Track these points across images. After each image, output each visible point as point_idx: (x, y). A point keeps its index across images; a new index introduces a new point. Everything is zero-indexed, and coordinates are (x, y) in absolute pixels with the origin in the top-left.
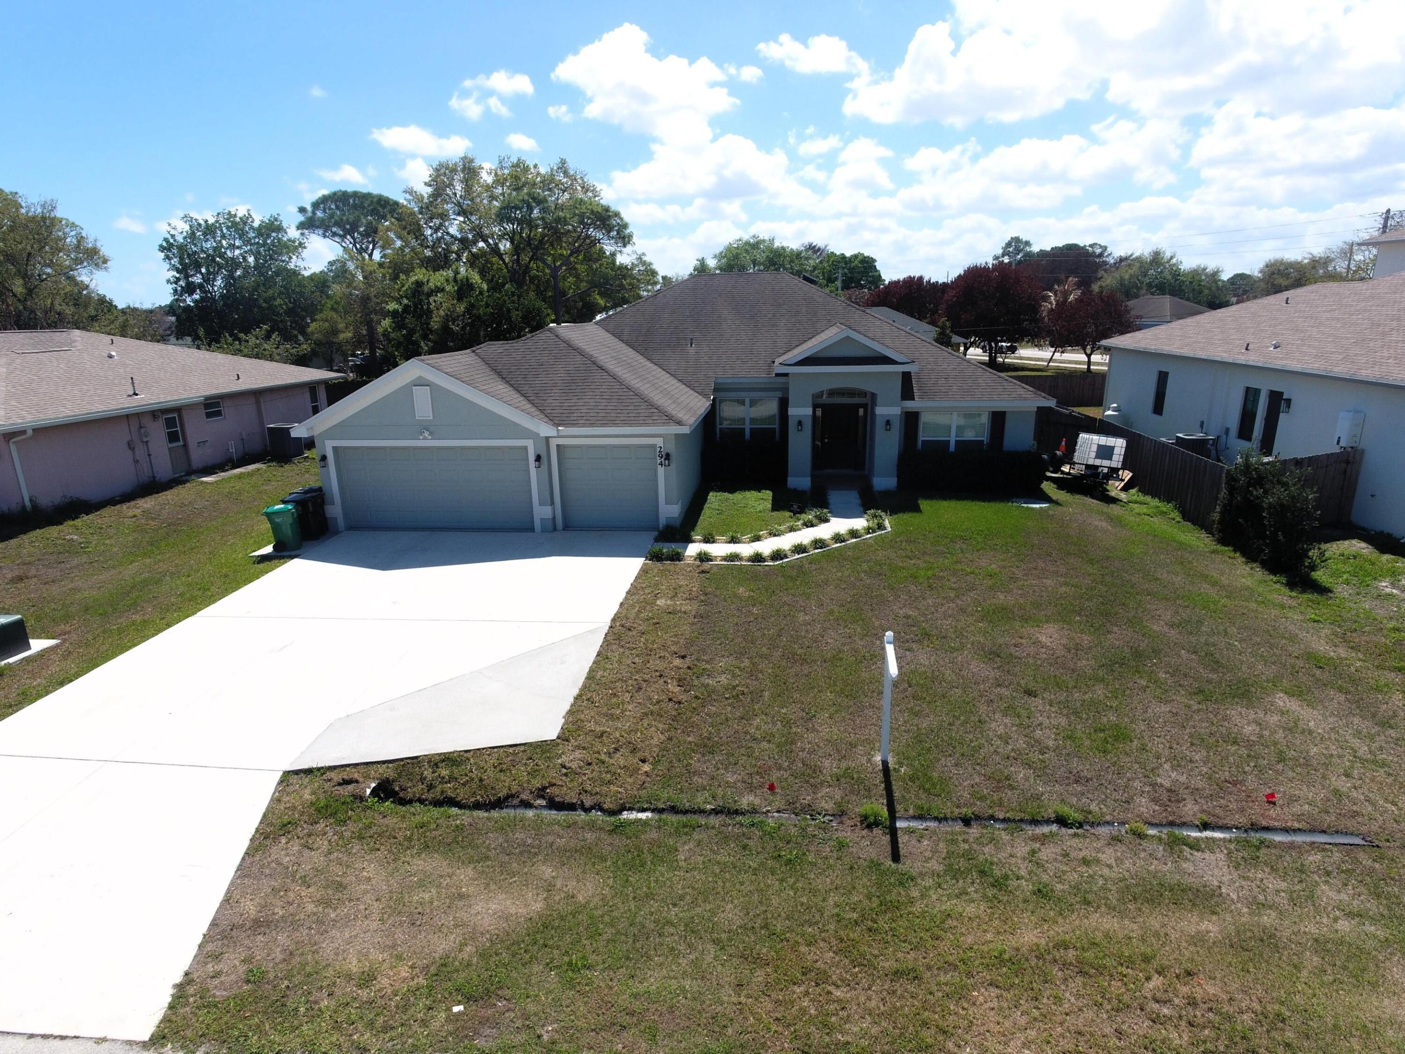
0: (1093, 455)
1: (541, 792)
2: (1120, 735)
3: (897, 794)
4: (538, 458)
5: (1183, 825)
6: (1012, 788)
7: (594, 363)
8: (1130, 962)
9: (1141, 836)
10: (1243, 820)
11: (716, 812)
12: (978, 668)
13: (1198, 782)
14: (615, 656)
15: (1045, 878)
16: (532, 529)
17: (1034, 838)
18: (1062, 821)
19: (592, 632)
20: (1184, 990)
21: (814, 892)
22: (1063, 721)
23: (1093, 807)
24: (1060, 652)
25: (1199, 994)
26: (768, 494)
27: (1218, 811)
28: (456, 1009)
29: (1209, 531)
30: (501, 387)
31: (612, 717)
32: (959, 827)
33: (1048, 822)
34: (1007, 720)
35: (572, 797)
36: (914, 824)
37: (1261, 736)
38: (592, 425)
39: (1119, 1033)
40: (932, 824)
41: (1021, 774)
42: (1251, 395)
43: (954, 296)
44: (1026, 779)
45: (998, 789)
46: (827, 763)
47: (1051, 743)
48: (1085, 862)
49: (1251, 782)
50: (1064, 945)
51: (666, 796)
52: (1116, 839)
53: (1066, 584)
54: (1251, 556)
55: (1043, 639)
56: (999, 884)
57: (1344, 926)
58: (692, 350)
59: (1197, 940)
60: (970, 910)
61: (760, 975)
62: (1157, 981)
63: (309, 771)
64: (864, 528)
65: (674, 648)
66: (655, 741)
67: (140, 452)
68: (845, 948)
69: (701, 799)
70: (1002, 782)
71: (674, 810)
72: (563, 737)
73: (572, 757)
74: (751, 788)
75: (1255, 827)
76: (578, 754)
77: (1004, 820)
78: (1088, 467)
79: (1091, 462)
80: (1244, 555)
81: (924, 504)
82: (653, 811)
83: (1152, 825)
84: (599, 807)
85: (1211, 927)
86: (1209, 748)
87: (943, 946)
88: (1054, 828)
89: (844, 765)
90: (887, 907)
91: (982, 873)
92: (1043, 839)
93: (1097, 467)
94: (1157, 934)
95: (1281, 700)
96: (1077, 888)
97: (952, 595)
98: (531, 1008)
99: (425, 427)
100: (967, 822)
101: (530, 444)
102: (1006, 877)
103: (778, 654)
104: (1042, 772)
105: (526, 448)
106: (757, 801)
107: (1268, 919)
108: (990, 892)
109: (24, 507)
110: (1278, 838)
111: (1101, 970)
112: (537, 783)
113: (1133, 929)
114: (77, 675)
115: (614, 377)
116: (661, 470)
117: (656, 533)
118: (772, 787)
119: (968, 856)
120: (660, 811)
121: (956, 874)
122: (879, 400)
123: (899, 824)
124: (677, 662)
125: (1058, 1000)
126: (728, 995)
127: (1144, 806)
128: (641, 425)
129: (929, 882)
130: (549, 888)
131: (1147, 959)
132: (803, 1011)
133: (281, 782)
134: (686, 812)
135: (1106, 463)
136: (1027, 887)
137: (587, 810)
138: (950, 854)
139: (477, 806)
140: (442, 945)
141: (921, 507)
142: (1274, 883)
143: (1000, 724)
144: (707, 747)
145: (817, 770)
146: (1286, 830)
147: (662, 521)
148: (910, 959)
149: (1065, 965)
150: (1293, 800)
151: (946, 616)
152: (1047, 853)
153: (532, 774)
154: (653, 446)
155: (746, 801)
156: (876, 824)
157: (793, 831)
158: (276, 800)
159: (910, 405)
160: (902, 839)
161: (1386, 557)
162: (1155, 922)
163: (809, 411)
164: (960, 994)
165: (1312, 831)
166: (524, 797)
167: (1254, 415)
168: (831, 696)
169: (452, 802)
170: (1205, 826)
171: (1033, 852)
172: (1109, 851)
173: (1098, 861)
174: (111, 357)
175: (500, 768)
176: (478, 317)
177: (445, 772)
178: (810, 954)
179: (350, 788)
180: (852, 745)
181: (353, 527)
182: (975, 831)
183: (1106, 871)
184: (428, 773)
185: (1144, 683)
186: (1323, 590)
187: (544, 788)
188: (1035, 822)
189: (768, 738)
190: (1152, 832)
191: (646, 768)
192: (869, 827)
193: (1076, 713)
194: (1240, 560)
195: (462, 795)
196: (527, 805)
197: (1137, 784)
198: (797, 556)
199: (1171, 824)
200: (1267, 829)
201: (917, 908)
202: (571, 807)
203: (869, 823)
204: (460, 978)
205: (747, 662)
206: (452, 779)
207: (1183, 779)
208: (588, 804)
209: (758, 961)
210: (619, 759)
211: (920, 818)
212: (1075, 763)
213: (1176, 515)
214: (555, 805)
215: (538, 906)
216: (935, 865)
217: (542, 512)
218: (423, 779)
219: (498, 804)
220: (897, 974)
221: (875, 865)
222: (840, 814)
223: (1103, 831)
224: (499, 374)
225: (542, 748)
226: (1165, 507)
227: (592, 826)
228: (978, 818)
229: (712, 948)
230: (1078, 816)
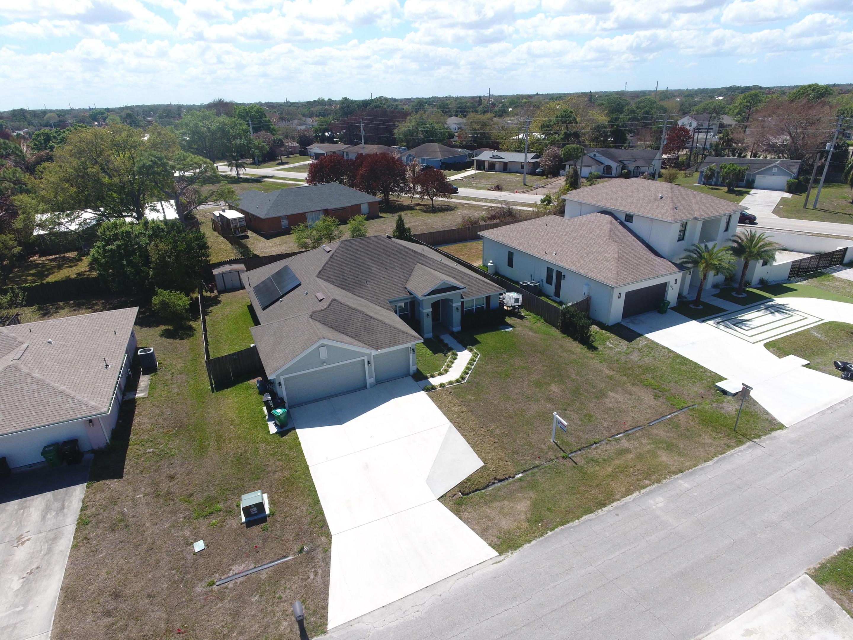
0: (513, 302)
1: (495, 479)
2: (590, 416)
3: (562, 449)
4: (368, 362)
6: (581, 438)
8: (626, 467)
9: (610, 441)
10: (623, 430)
11: (534, 468)
13: (610, 423)
15: (602, 457)
16: (365, 387)
17: (594, 449)
18: (596, 443)
19: (450, 428)
21: (570, 477)
22: (577, 416)
23: (598, 437)
24: (561, 393)
27: (618, 429)
28: (540, 524)
29: (557, 328)
31: (487, 453)
32: (580, 452)
33: (593, 444)
35: (502, 477)
36: (572, 455)
37: (613, 406)
38: (389, 346)
39: (633, 480)
40: (575, 453)
41: (580, 434)
44: (582, 435)
45: (579, 440)
46: (543, 446)
47: (579, 423)
48: (606, 451)
49: (619, 419)
50: (615, 469)
51: (520, 468)
52: (606, 443)
53: (543, 366)
55: (554, 390)
56: (597, 461)
57: (648, 447)
58: (369, 286)
60: (597, 469)
63: (442, 496)
64: (473, 356)
65: (477, 426)
66: (504, 456)
68: (585, 485)
69: (528, 466)
70: (579, 437)
71: (525, 471)
72: (486, 463)
73: (492, 468)
74: (535, 459)
75: (625, 431)
76: (492, 466)
77: (586, 447)
78: (512, 307)
82: (522, 473)
83: (610, 437)
84: (510, 477)
85: (631, 456)
86: (607, 413)
87: (599, 477)
88: (595, 445)
89: (547, 446)
90: (584, 474)
91: (593, 460)
92: (596, 448)
93: (515, 306)
94: (626, 460)
96: (609, 457)
97: (521, 380)
98: (551, 518)
99: (324, 362)
100: (580, 450)
101: (364, 358)
102: (597, 459)
105: (364, 360)
107: (638, 450)
108: (597, 464)
109: (107, 443)
110: (630, 432)
111: (623, 471)
112: (492, 477)
113: (622, 461)
115: (380, 321)
116: (411, 355)
117: (411, 378)
118: (539, 457)
119: (587, 458)
121: (589, 462)
122: (454, 301)
123: (570, 456)
124: (483, 430)
127: (606, 433)
128: (407, 343)
129: (585, 466)
130: (525, 498)
133: (440, 502)
134: (529, 470)
135: (517, 304)
136: (601, 460)
137: (508, 479)
138: (584, 459)
139: (484, 489)
140: (523, 516)
141: (478, 339)
142: (635, 442)
144: (515, 452)
145: (543, 449)
146: (630, 430)
147: (412, 372)
150: (627, 421)
152: (599, 451)
153: (488, 475)
154: (408, 347)
155: (537, 463)
156: (566, 457)
157: (553, 466)
158: (446, 506)
160: (573, 459)
161: (604, 331)
162: (624, 458)
163: (431, 310)
165: (634, 428)
166: (492, 481)
167: (552, 277)
169: (476, 490)
170: (618, 434)
171: (597, 452)
172: (608, 446)
173: (608, 450)
174: (50, 343)
178: (581, 488)
179: (456, 496)
180: (544, 439)
181: (291, 406)
182: (583, 452)
183: (611, 451)
185: (584, 398)
186: (596, 349)
187: (495, 478)
188: (591, 445)
189: (525, 444)
190: (611, 439)
191: (509, 463)
193: (578, 412)
195: (478, 487)
196: (494, 483)
197: (601, 428)
198: (467, 376)
199: (613, 436)
200: (627, 431)
201: (589, 472)
202: (503, 480)
203: (564, 458)
204: (533, 520)
205: (498, 424)
207: (608, 424)
208: (507, 477)
209: (575, 493)
210: (502, 464)
211: (572, 453)
212: (587, 427)
213: (542, 320)
214: (500, 481)
215: (528, 502)
216: (583, 462)
217: (370, 381)
218: (466, 487)
219: (488, 486)
220: (597, 485)
221: (574, 466)
222: (557, 458)
223: (604, 442)
225: (483, 469)
227: (514, 482)
228: (581, 448)
229: (566, 495)
230: (597, 440)
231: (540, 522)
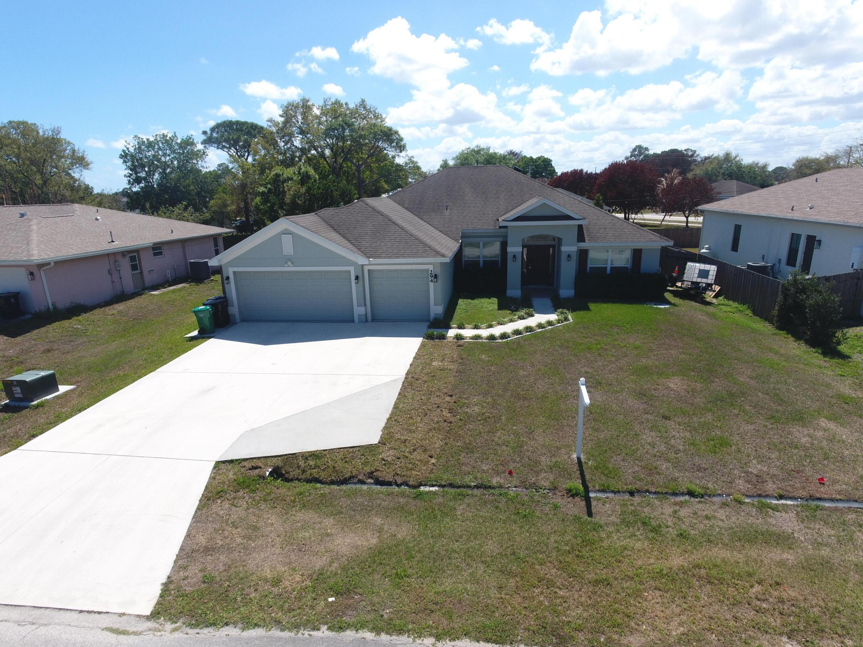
0: (696, 275)
1: (370, 475)
2: (724, 443)
3: (588, 477)
4: (357, 278)
5: (767, 496)
6: (659, 473)
7: (390, 220)
8: (739, 577)
9: (741, 503)
10: (805, 494)
11: (477, 487)
12: (633, 402)
13: (774, 471)
14: (409, 395)
15: (684, 527)
16: (353, 321)
17: (676, 504)
18: (691, 494)
19: (395, 381)
20: (776, 593)
21: (541, 534)
22: (688, 435)
23: (710, 485)
24: (683, 393)
25: (785, 595)
26: (495, 300)
27: (788, 488)
28: (331, 600)
29: (771, 322)
30: (334, 235)
31: (410, 431)
32: (627, 496)
33: (683, 494)
34: (653, 434)
35: (389, 478)
36: (600, 495)
37: (812, 444)
38: (390, 257)
39: (735, 618)
40: (610, 495)
41: (663, 465)
42: (795, 238)
43: (603, 181)
44: (668, 469)
45: (650, 474)
46: (543, 459)
47: (681, 448)
48: (707, 518)
49: (808, 471)
50: (698, 566)
51: (446, 477)
52: (725, 505)
53: (684, 353)
54: (798, 337)
55: (672, 385)
56: (656, 530)
58: (447, 213)
59: (782, 564)
60: (638, 545)
61: (512, 582)
62: (757, 588)
63: (231, 462)
64: (556, 320)
65: (445, 391)
66: (437, 445)
67: (115, 276)
68: (563, 567)
69: (468, 480)
70: (652, 471)
71: (451, 485)
72: (382, 442)
73: (388, 454)
74: (498, 473)
75: (812, 498)
76: (391, 452)
77: (655, 493)
78: (693, 283)
79: (694, 280)
80: (793, 336)
81: (592, 306)
82: (439, 486)
83: (747, 496)
84: (406, 484)
85: (789, 556)
86: (780, 451)
87: (624, 566)
88: (687, 497)
89: (554, 460)
90: (587, 543)
91: (644, 523)
92: (681, 504)
93: (699, 283)
94: (755, 561)
95: (823, 422)
96: (703, 533)
97: (614, 360)
98: (376, 599)
99: (289, 259)
100: (632, 494)
101: (352, 269)
102: (660, 526)
103: (509, 394)
104: (676, 464)
105: (349, 272)
106: (502, 481)
107: (825, 552)
108: (651, 535)
109: (49, 308)
110: (827, 505)
111: (721, 581)
112: (368, 469)
113: (740, 557)
114: (89, 406)
115: (402, 228)
116: (431, 285)
117: (429, 323)
118: (510, 473)
119: (634, 513)
120: (443, 486)
121: (628, 524)
122: (564, 242)
123: (592, 495)
124: (448, 399)
125: (698, 598)
126: (493, 593)
127: (741, 484)
128: (419, 257)
129: (611, 529)
130: (380, 530)
131: (750, 575)
132: (541, 603)
133: (215, 468)
134: (459, 487)
135: (704, 280)
136: (673, 532)
137: (398, 486)
138: (623, 513)
139: (332, 483)
140: (319, 563)
141: (590, 307)
142: (826, 531)
143: (648, 436)
144: (469, 449)
145: (537, 463)
146: (832, 500)
147: (432, 316)
148: (603, 574)
149: (700, 578)
150: (835, 482)
151: (610, 372)
152: (684, 512)
153: (365, 464)
154: (427, 270)
155: (495, 481)
156: (577, 494)
157: (526, 498)
158: (212, 478)
159: (582, 245)
160: (594, 503)
162: (754, 554)
163: (520, 249)
164: (637, 594)
165: (848, 500)
166: (360, 477)
167: (797, 251)
168: (544, 419)
169: (317, 480)
170: (781, 497)
171: (675, 512)
172: (721, 511)
173: (715, 517)
174: (97, 219)
175: (344, 460)
176: (314, 195)
177: (312, 463)
178: (542, 571)
179: (257, 471)
180: (558, 448)
181: (245, 320)
182: (637, 499)
183: (720, 523)
184: (302, 463)
185: (736, 412)
187: (372, 473)
188: (675, 494)
189: (506, 443)
190: (747, 500)
191: (433, 461)
192: (573, 496)
193: (695, 429)
194: (791, 339)
195: (323, 476)
196: (362, 482)
197: (736, 472)
198: (516, 337)
199: (759, 496)
200: (820, 499)
201: (605, 544)
202: (389, 484)
203: (572, 494)
204: (332, 582)
205: (490, 399)
206: (316, 466)
207: (765, 469)
208: (399, 481)
209: (511, 574)
210: (416, 456)
211: (603, 491)
212: (696, 460)
213: (749, 312)
214: (379, 482)
215: (374, 541)
216: (613, 518)
217: (359, 311)
218: (299, 467)
219: (345, 481)
220: (597, 582)
221: (577, 519)
222: (554, 489)
223: (716, 499)
224: (332, 227)
225: (369, 448)
226: (742, 307)
227: (403, 495)
228: (639, 491)
229: (482, 567)
230: (702, 491)
231: (337, 594)
